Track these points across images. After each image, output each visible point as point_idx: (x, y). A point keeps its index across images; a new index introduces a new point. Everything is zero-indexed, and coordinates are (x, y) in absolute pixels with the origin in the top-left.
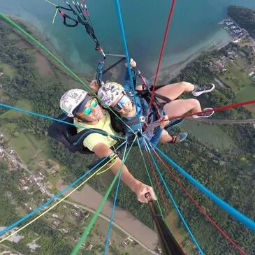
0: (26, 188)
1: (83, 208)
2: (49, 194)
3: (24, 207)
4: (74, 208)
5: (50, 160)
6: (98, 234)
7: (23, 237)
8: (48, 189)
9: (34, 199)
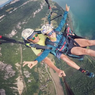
0: (42, 64)
1: (52, 78)
2: (46, 69)
3: (38, 69)
4: (49, 77)
5: (53, 59)
6: (49, 88)
7: (30, 77)
8: (47, 67)
9: (42, 68)
